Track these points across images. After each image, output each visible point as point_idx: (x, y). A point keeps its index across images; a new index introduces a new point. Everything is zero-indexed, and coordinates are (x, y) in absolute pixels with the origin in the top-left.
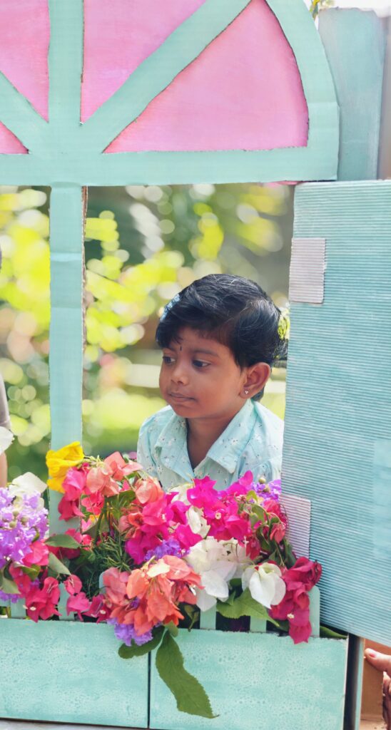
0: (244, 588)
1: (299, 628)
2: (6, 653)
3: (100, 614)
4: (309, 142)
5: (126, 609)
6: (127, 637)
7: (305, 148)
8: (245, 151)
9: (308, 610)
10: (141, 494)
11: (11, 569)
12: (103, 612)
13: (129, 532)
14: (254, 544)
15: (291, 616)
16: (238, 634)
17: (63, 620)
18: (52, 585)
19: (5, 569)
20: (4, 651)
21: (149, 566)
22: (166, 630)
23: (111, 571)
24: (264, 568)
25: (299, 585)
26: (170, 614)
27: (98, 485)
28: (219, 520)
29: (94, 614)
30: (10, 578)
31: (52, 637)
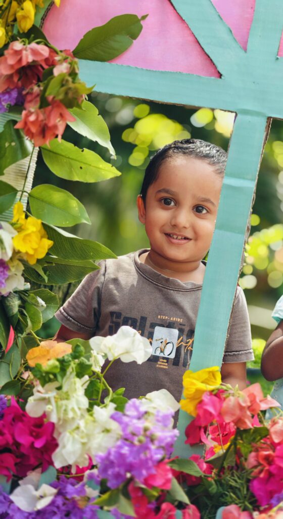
10: (276, 433)
11: (130, 487)
13: (256, 470)
18: (169, 511)
19: (124, 486)
23: (232, 508)
27: (233, 414)
30: (127, 495)
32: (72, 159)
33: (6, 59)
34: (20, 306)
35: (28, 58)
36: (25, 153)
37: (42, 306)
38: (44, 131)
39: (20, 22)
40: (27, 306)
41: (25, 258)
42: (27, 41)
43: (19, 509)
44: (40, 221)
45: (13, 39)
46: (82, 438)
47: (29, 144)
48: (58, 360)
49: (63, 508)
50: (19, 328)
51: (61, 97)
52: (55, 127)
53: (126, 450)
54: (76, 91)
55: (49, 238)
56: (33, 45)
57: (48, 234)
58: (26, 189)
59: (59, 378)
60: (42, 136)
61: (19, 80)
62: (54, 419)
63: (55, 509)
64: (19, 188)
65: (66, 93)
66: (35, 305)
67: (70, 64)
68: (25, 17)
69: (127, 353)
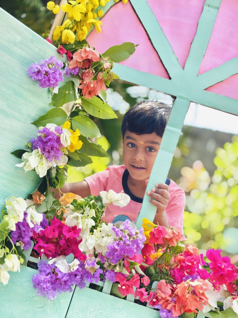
2: (93, 310)
5: (169, 301)
6: (166, 316)
12: (154, 300)
17: (128, 300)
18: (136, 278)
20: (93, 309)
29: (148, 300)
31: (120, 308)
32: (96, 106)
34: (56, 174)
40: (59, 174)
41: (68, 149)
43: (60, 271)
50: (53, 185)
63: (78, 273)
65: (108, 77)
67: (110, 63)
69: (117, 201)
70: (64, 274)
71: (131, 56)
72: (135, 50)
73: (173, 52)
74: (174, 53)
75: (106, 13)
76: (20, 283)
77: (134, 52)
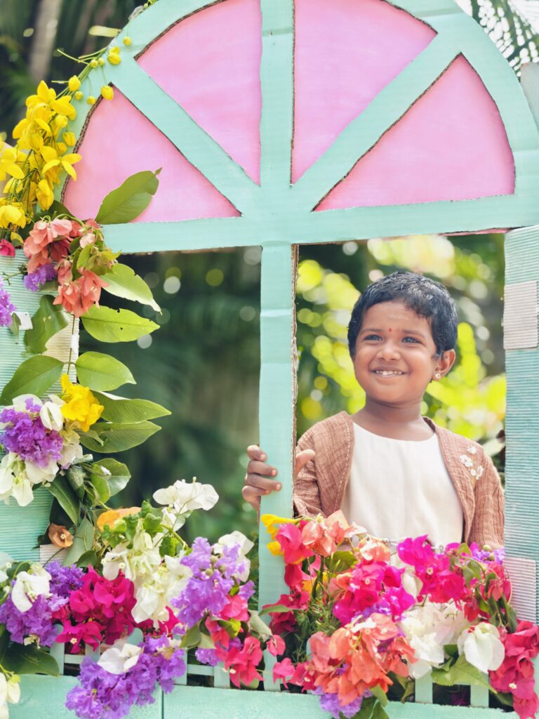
0: (460, 653)
1: (524, 702)
3: (305, 682)
4: (516, 189)
5: (331, 676)
6: (333, 709)
7: (512, 195)
8: (452, 201)
9: (533, 681)
11: (207, 623)
12: (307, 680)
13: (339, 594)
14: (470, 604)
15: (513, 686)
16: (458, 708)
17: (268, 690)
18: (253, 645)
19: (202, 622)
21: (354, 625)
22: (377, 701)
24: (481, 629)
25: (521, 650)
26: (377, 677)
28: (430, 576)
29: (299, 682)
30: (206, 632)
31: (256, 709)
32: (111, 322)
33: (32, 239)
34: (85, 479)
35: (54, 234)
36: (63, 324)
37: (108, 475)
38: (82, 301)
39: (41, 201)
40: (93, 477)
41: (79, 426)
42: (49, 218)
43: (109, 674)
44: (87, 389)
45: (37, 219)
46: (158, 589)
47: (67, 316)
48: (124, 519)
49: (152, 665)
50: (87, 501)
51: (91, 267)
52: (91, 294)
53: (196, 585)
54: (104, 258)
55: (101, 404)
56: (56, 221)
57: (99, 400)
58: (72, 361)
59: (129, 537)
60: (80, 306)
61: (49, 256)
62: (128, 576)
63: (144, 667)
64: (65, 360)
65: (95, 262)
66: (100, 475)
67: (94, 233)
68: (45, 196)
69: (191, 500)
70: (116, 677)
71: (153, 196)
72: (158, 182)
73: (229, 156)
74: (231, 159)
75: (83, 134)
76: (62, 710)
77: (157, 185)
